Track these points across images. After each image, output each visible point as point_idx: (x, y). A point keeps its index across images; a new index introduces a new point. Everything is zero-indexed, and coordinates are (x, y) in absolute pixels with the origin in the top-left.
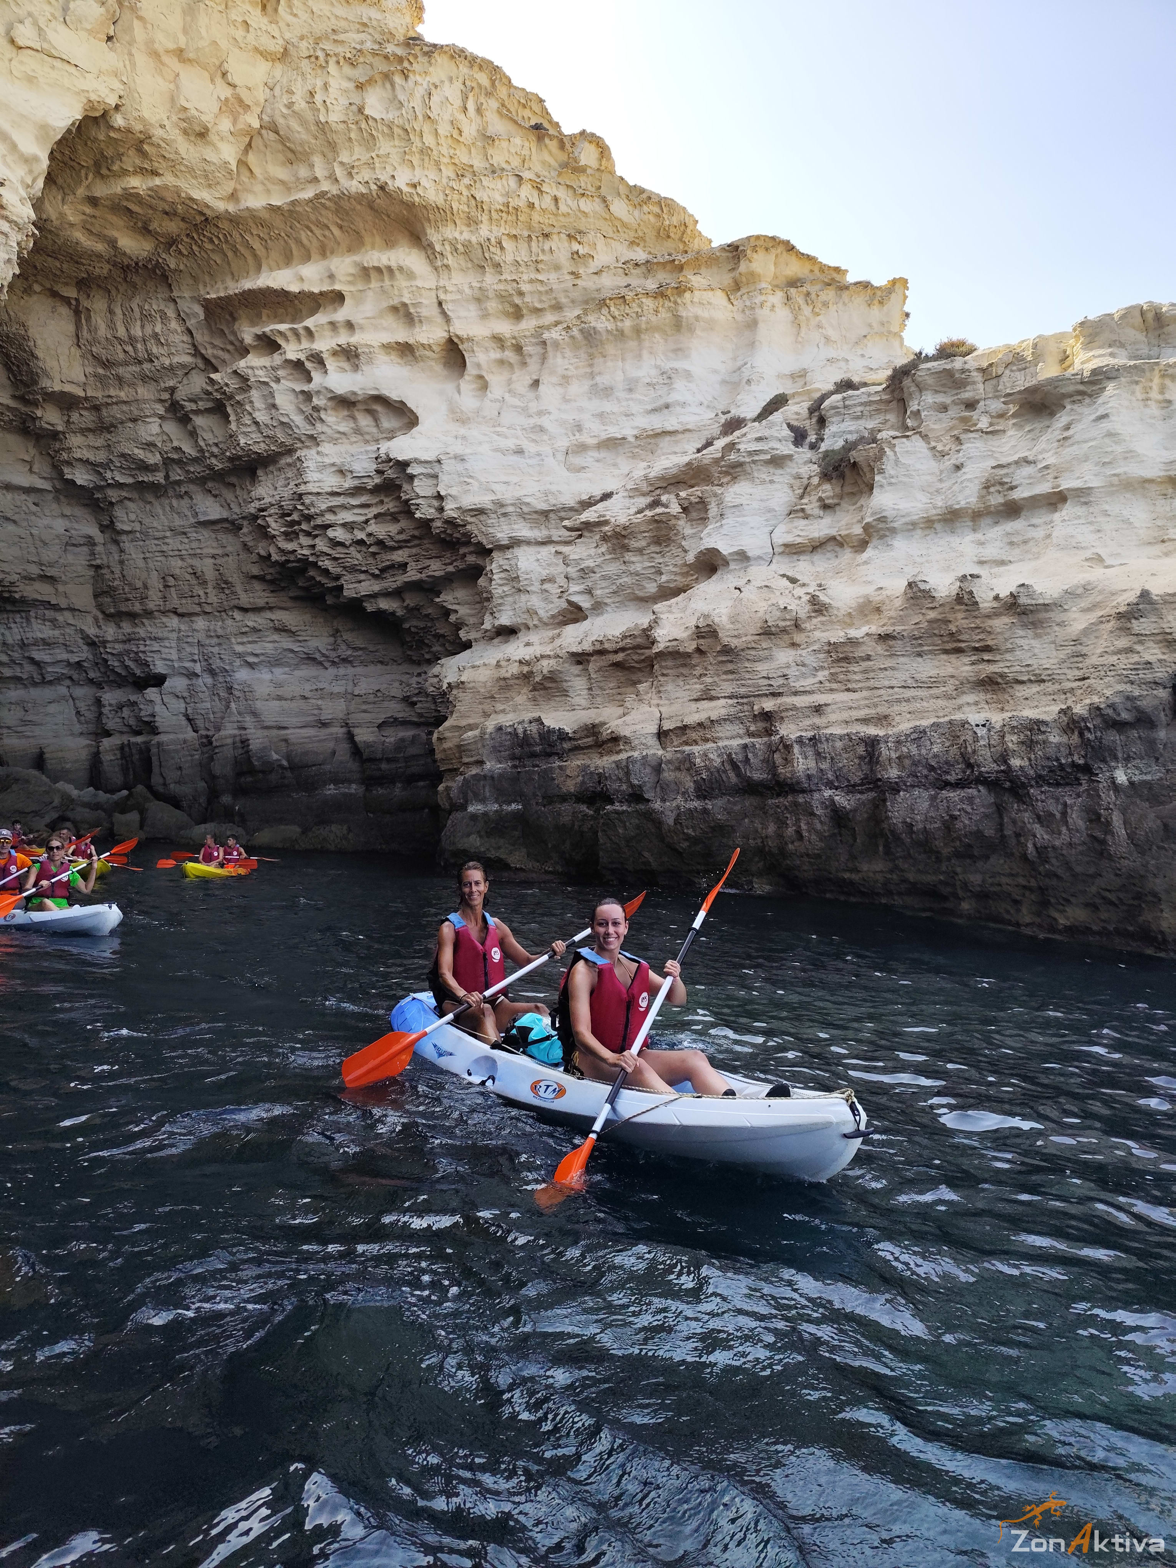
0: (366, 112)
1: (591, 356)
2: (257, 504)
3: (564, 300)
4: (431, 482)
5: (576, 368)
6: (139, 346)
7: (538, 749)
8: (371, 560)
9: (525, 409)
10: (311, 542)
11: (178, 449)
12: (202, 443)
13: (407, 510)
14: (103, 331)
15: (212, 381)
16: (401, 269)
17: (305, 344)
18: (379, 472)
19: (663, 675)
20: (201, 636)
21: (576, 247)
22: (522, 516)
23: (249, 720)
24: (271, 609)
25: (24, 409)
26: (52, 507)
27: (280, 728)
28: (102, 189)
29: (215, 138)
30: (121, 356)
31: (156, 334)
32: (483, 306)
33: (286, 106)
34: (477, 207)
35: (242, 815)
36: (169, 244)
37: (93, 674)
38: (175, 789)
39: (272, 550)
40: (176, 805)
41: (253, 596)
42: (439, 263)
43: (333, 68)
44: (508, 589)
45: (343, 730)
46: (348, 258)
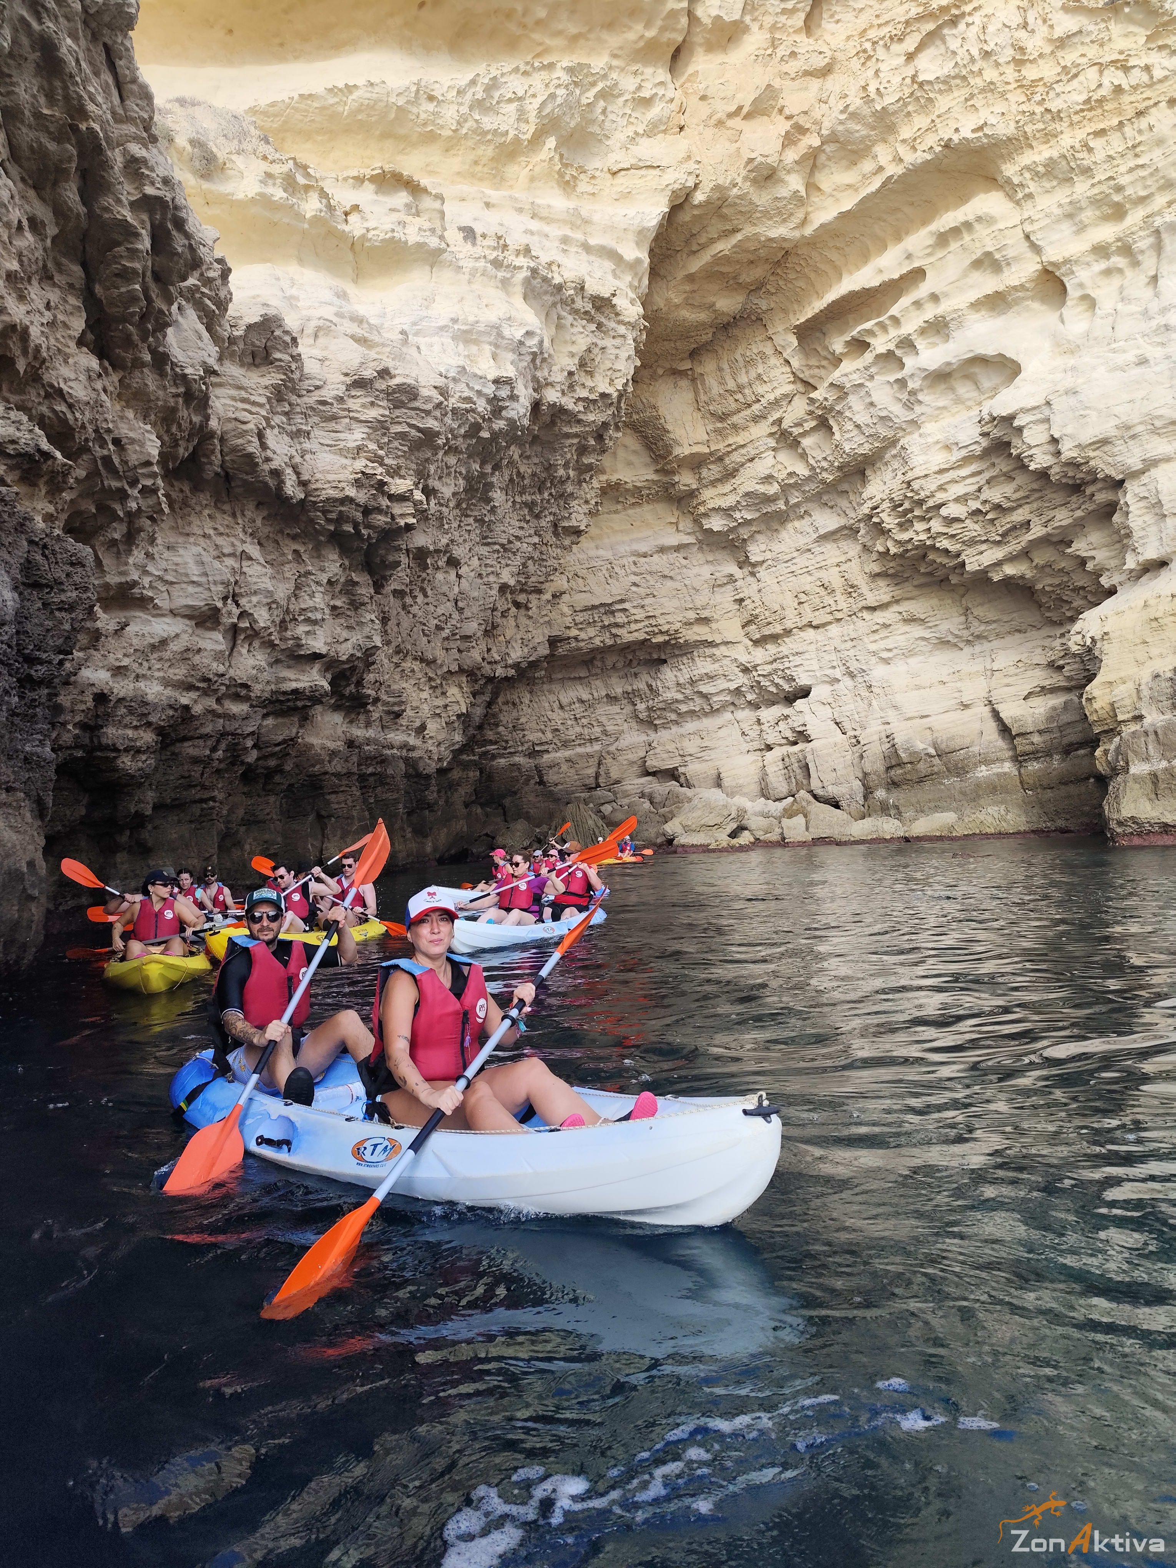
0: (921, 78)
2: (870, 504)
3: (1173, 175)
4: (1044, 427)
6: (747, 391)
8: (990, 528)
9: (1145, 313)
10: (927, 527)
11: (791, 474)
12: (812, 461)
13: (1021, 464)
14: (716, 389)
15: (812, 401)
16: (979, 219)
17: (893, 333)
18: (984, 435)
20: (837, 643)
22: (1155, 431)
23: (892, 715)
24: (897, 602)
25: (665, 479)
26: (698, 557)
27: (923, 717)
28: (695, 265)
29: (782, 174)
30: (734, 406)
31: (759, 375)
32: (1077, 219)
33: (842, 112)
34: (1053, 119)
35: (897, 807)
36: (758, 289)
37: (750, 697)
38: (832, 791)
39: (890, 544)
40: (837, 806)
41: (878, 593)
42: (1020, 195)
43: (881, 53)
44: (1149, 518)
45: (988, 708)
46: (923, 232)
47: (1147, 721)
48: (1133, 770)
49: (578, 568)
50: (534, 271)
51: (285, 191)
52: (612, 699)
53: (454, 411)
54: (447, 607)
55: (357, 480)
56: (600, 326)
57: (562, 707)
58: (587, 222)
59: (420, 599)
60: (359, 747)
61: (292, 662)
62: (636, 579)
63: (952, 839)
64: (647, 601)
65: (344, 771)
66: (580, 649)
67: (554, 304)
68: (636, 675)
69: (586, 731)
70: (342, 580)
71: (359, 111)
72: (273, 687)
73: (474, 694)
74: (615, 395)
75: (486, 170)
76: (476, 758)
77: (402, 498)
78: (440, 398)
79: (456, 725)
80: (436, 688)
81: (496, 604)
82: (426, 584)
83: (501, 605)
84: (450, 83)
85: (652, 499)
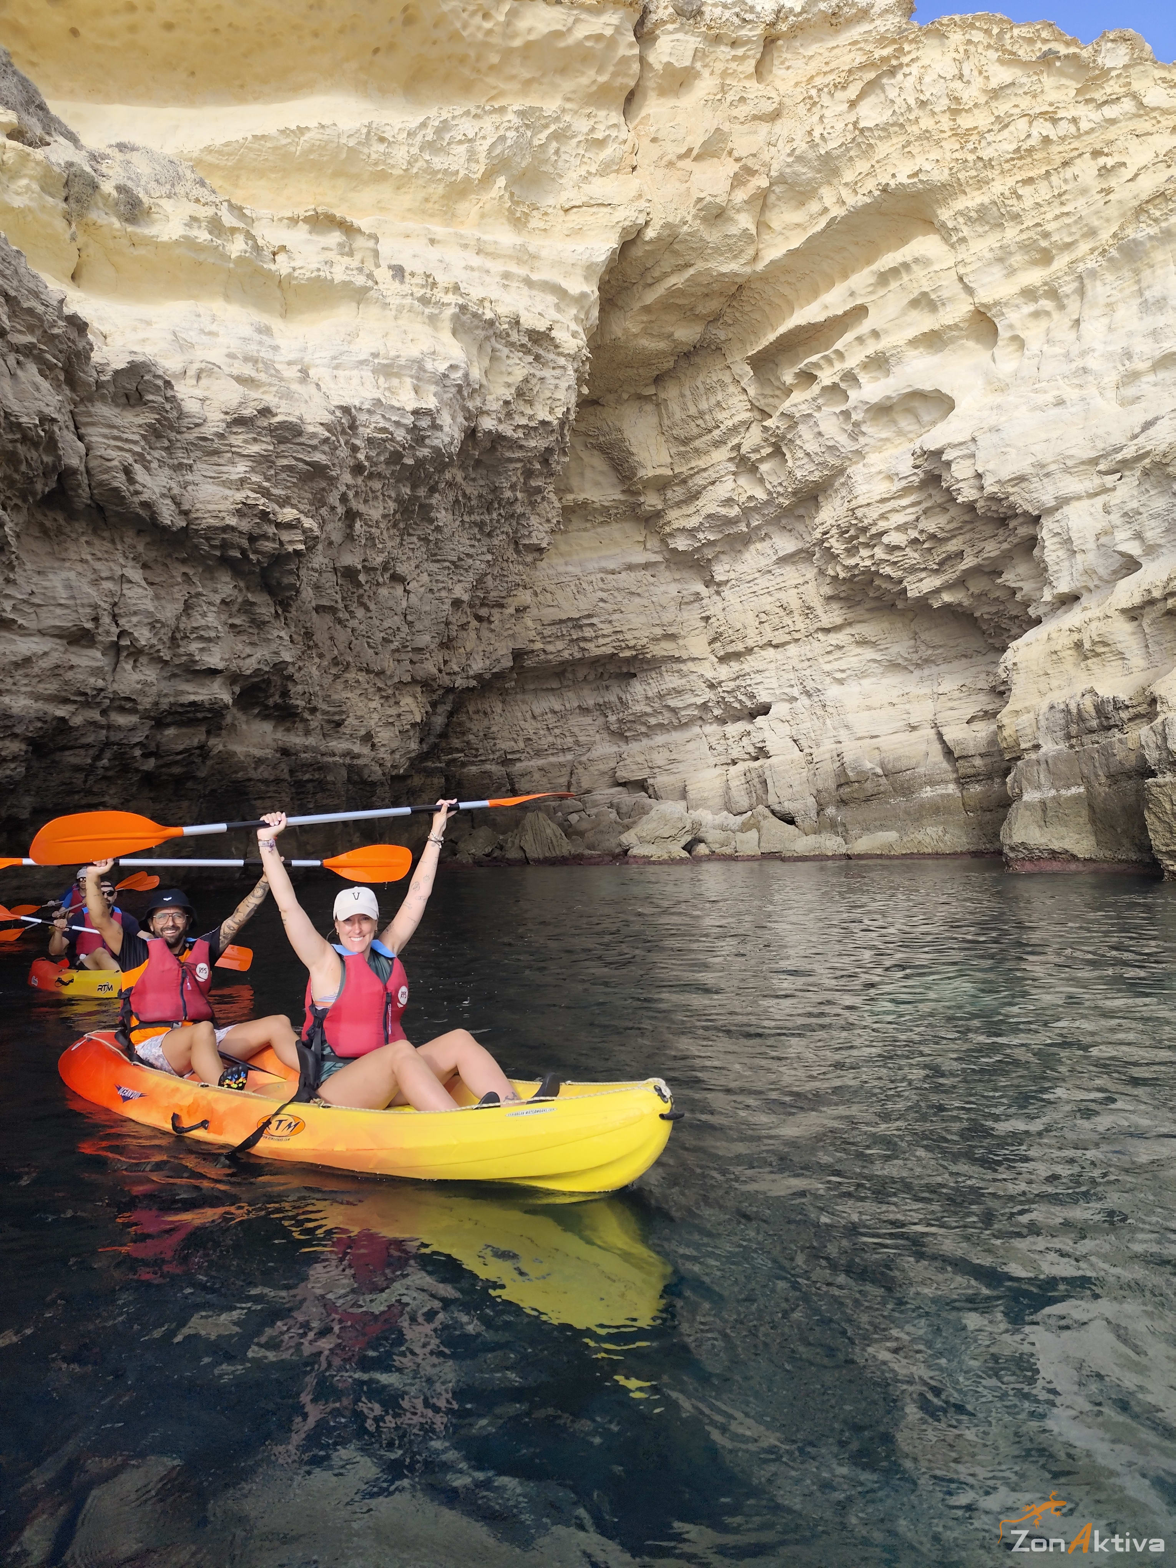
0: (862, 125)
1: (1137, 272)
2: (820, 530)
3: (1096, 223)
4: (969, 462)
5: (1121, 291)
6: (707, 417)
7: (1094, 723)
8: (928, 556)
9: (1067, 355)
10: (871, 553)
11: (751, 498)
12: (769, 486)
13: (950, 496)
14: (679, 415)
15: (766, 429)
16: (916, 260)
17: (838, 366)
18: (916, 467)
20: (795, 662)
21: (1102, 160)
22: (1067, 470)
23: (843, 734)
24: (850, 624)
25: (632, 500)
26: (665, 575)
27: (873, 737)
28: (651, 297)
29: (731, 213)
30: (695, 431)
31: (718, 403)
32: (1007, 263)
33: (789, 155)
34: (985, 167)
35: (844, 825)
36: (716, 320)
37: (717, 712)
38: (788, 807)
39: (839, 569)
40: (791, 821)
41: (833, 615)
42: (955, 239)
43: (825, 100)
44: (1062, 553)
45: (933, 731)
46: (867, 271)
47: (1043, 750)
48: (1026, 797)
49: (546, 583)
50: (463, 308)
51: (210, 233)
52: (584, 710)
53: (370, 441)
54: (397, 620)
55: (238, 511)
56: (537, 358)
57: (534, 717)
58: (534, 257)
59: (360, 613)
60: (295, 754)
61: (189, 677)
62: (604, 595)
63: (890, 857)
64: (615, 617)
65: (272, 778)
66: (549, 661)
67: (487, 338)
68: (607, 687)
69: (559, 741)
70: (240, 600)
71: (311, 151)
72: (172, 699)
73: (434, 705)
74: (555, 422)
75: (437, 206)
76: (443, 765)
77: (288, 526)
78: (327, 434)
79: (411, 733)
80: (387, 698)
81: (451, 619)
82: (365, 600)
83: (458, 618)
84: (400, 126)
85: (620, 518)
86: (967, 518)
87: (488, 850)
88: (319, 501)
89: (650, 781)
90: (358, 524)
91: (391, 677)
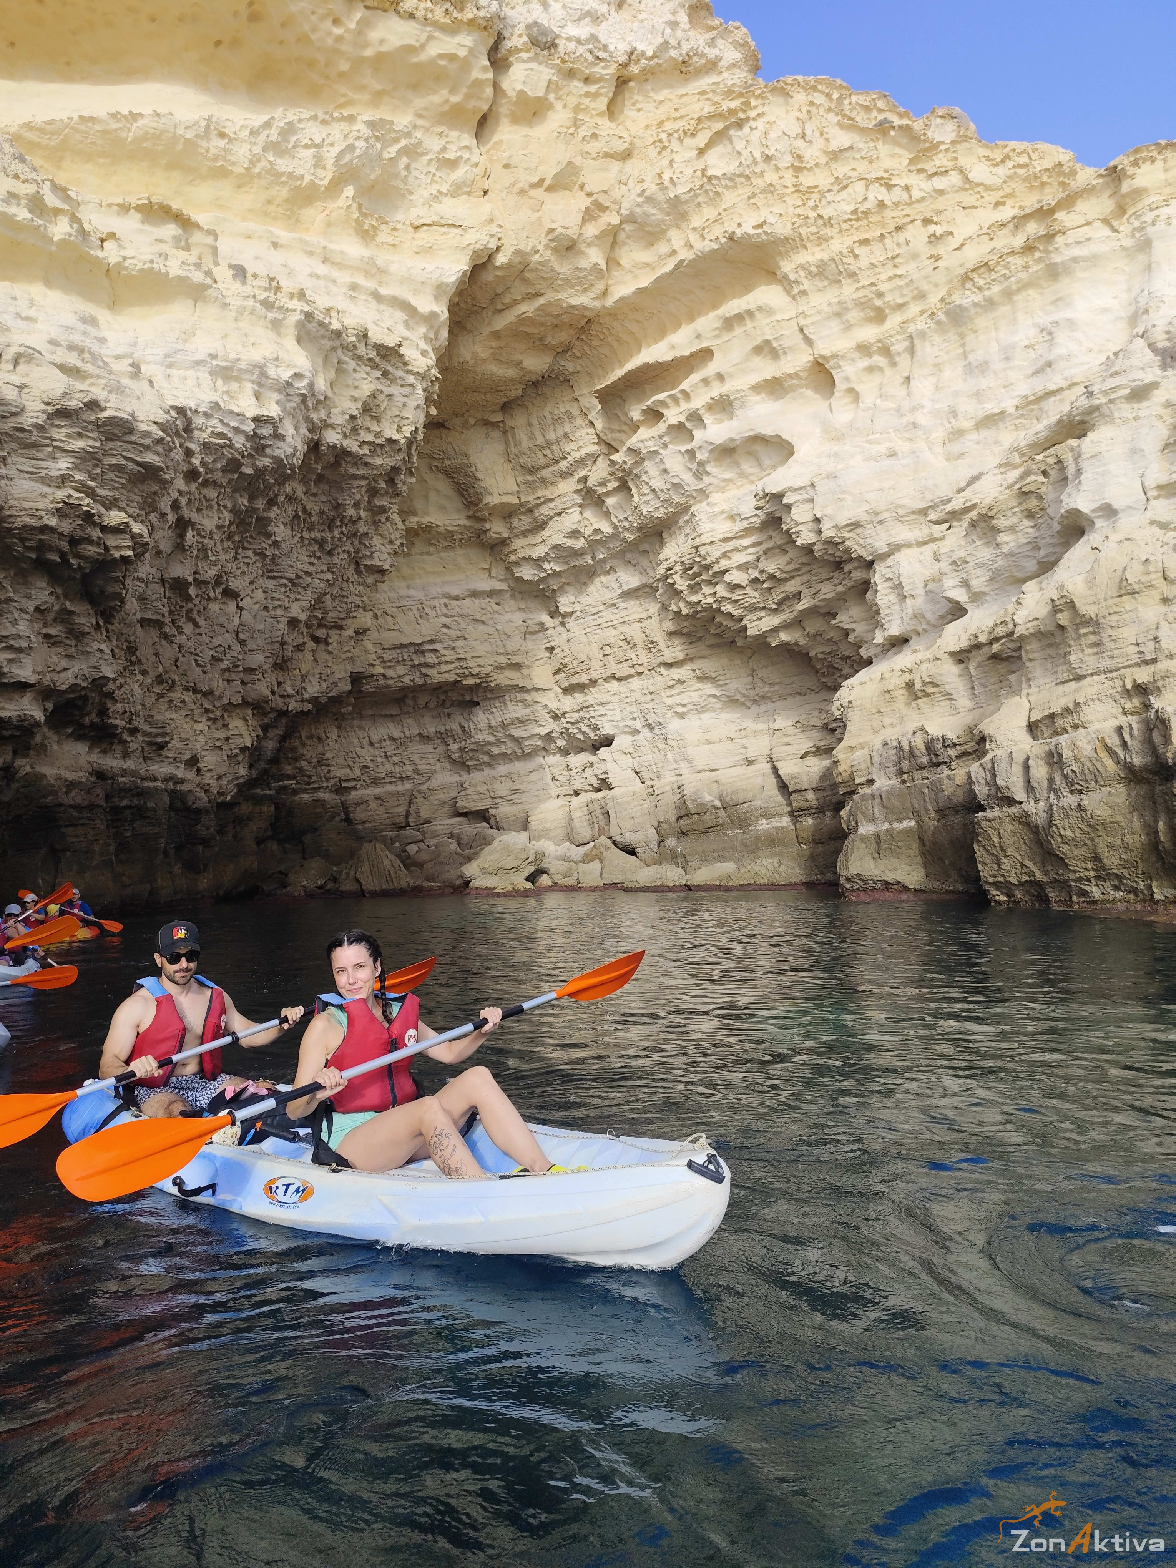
0: (710, 173)
1: (962, 336)
2: (664, 566)
3: (925, 287)
4: (808, 506)
5: (947, 353)
6: (554, 447)
7: (924, 760)
8: (767, 596)
9: (898, 410)
10: (712, 590)
11: (597, 531)
12: (615, 520)
13: (790, 538)
14: (526, 444)
15: (613, 463)
16: (760, 309)
17: (684, 406)
18: (758, 508)
19: (1030, 660)
20: (638, 695)
21: (932, 228)
22: (899, 519)
23: (684, 767)
24: (691, 659)
25: (478, 526)
26: (510, 604)
27: (712, 770)
28: (501, 322)
29: (583, 247)
30: (542, 461)
31: (566, 434)
32: (844, 319)
33: (639, 195)
34: (825, 224)
35: (684, 856)
36: (564, 352)
37: (561, 743)
38: (630, 838)
39: (682, 604)
40: (632, 852)
41: (674, 651)
42: (796, 291)
43: (675, 145)
44: (893, 598)
45: (769, 765)
46: (712, 315)
47: (877, 785)
48: (862, 830)
49: (387, 606)
50: (309, 316)
51: (30, 211)
52: (424, 738)
53: (206, 446)
54: (229, 638)
55: (58, 510)
56: (385, 374)
57: (371, 744)
58: (382, 271)
59: (188, 628)
60: (112, 778)
62: (447, 621)
63: (728, 889)
64: (458, 644)
65: (85, 803)
66: (390, 687)
67: (334, 349)
68: (449, 715)
69: (397, 769)
70: (56, 608)
71: (145, 137)
73: (265, 728)
74: (403, 441)
75: (280, 210)
76: (273, 792)
77: (116, 530)
78: (161, 434)
79: (240, 758)
80: (214, 720)
81: (286, 638)
82: (195, 615)
83: (293, 639)
84: (242, 122)
85: (464, 543)
86: (805, 560)
87: (320, 882)
88: (149, 506)
89: (492, 811)
90: (190, 534)
91: (220, 697)
